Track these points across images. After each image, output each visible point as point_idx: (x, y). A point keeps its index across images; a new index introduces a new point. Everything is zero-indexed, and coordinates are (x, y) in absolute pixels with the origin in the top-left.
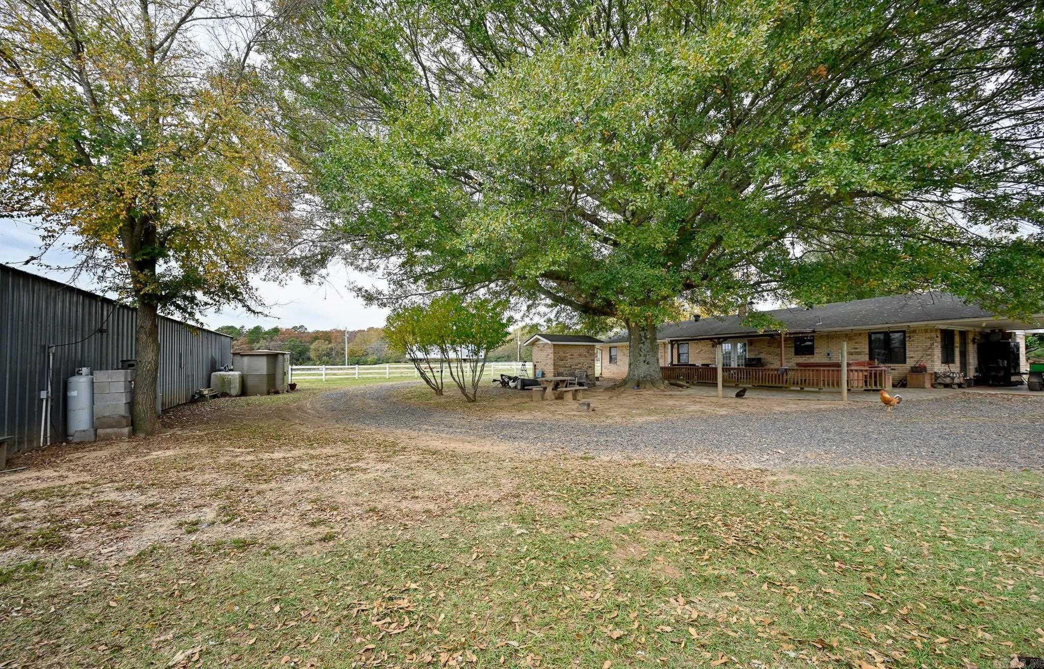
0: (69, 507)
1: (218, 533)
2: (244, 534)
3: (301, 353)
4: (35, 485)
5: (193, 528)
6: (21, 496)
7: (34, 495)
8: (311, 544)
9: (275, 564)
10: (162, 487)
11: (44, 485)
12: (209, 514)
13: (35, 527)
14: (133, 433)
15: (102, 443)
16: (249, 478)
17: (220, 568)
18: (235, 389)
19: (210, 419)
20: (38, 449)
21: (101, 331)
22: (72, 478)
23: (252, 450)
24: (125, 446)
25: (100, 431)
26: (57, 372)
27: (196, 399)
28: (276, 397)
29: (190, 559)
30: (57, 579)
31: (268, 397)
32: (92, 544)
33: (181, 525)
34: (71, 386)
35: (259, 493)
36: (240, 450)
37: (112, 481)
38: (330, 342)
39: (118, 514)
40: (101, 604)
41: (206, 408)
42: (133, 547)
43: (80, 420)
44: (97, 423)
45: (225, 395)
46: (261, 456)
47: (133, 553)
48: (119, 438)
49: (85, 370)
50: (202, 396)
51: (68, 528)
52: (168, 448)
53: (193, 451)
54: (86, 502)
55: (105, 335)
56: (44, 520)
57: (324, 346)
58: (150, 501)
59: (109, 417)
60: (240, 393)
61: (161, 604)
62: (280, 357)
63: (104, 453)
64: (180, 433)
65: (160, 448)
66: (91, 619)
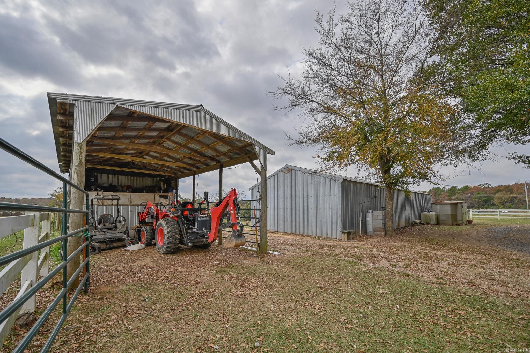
0: (364, 252)
1: (402, 270)
2: (410, 273)
3: (486, 201)
4: (358, 245)
5: (394, 266)
6: (355, 247)
7: (358, 248)
8: (432, 283)
9: (415, 283)
10: (389, 253)
11: (360, 246)
12: (401, 264)
13: (357, 255)
14: (386, 234)
15: (375, 237)
16: (420, 258)
17: (397, 278)
18: (433, 221)
19: (416, 234)
20: (360, 236)
21: (375, 197)
22: (367, 246)
23: (428, 248)
24: (382, 239)
25: (375, 233)
26: (364, 212)
27: (414, 224)
28: (455, 227)
29: (390, 273)
30: (359, 266)
31: (452, 226)
32: (368, 262)
33: (391, 264)
34: (367, 216)
35: (421, 263)
36: (423, 248)
37: (376, 249)
38: (512, 193)
39: (375, 257)
40: (367, 275)
41: (416, 229)
42: (377, 266)
43: (370, 229)
44: (375, 230)
45: (428, 224)
46: (431, 252)
47: (376, 267)
48: (381, 236)
49: (371, 211)
50: (416, 223)
51: (363, 257)
52: (396, 242)
53: (405, 244)
54: (368, 252)
55: (376, 198)
56: (359, 254)
57: (506, 196)
58: (385, 256)
59: (378, 228)
60: (436, 223)
61: (380, 280)
62: (459, 205)
63: (376, 240)
64: (402, 237)
65: (393, 242)
66: (364, 277)
